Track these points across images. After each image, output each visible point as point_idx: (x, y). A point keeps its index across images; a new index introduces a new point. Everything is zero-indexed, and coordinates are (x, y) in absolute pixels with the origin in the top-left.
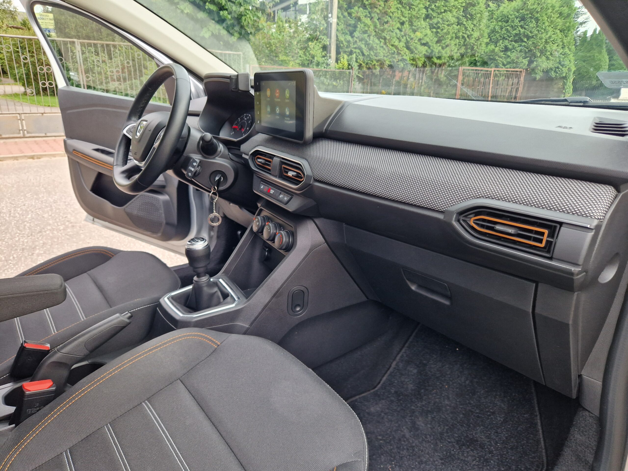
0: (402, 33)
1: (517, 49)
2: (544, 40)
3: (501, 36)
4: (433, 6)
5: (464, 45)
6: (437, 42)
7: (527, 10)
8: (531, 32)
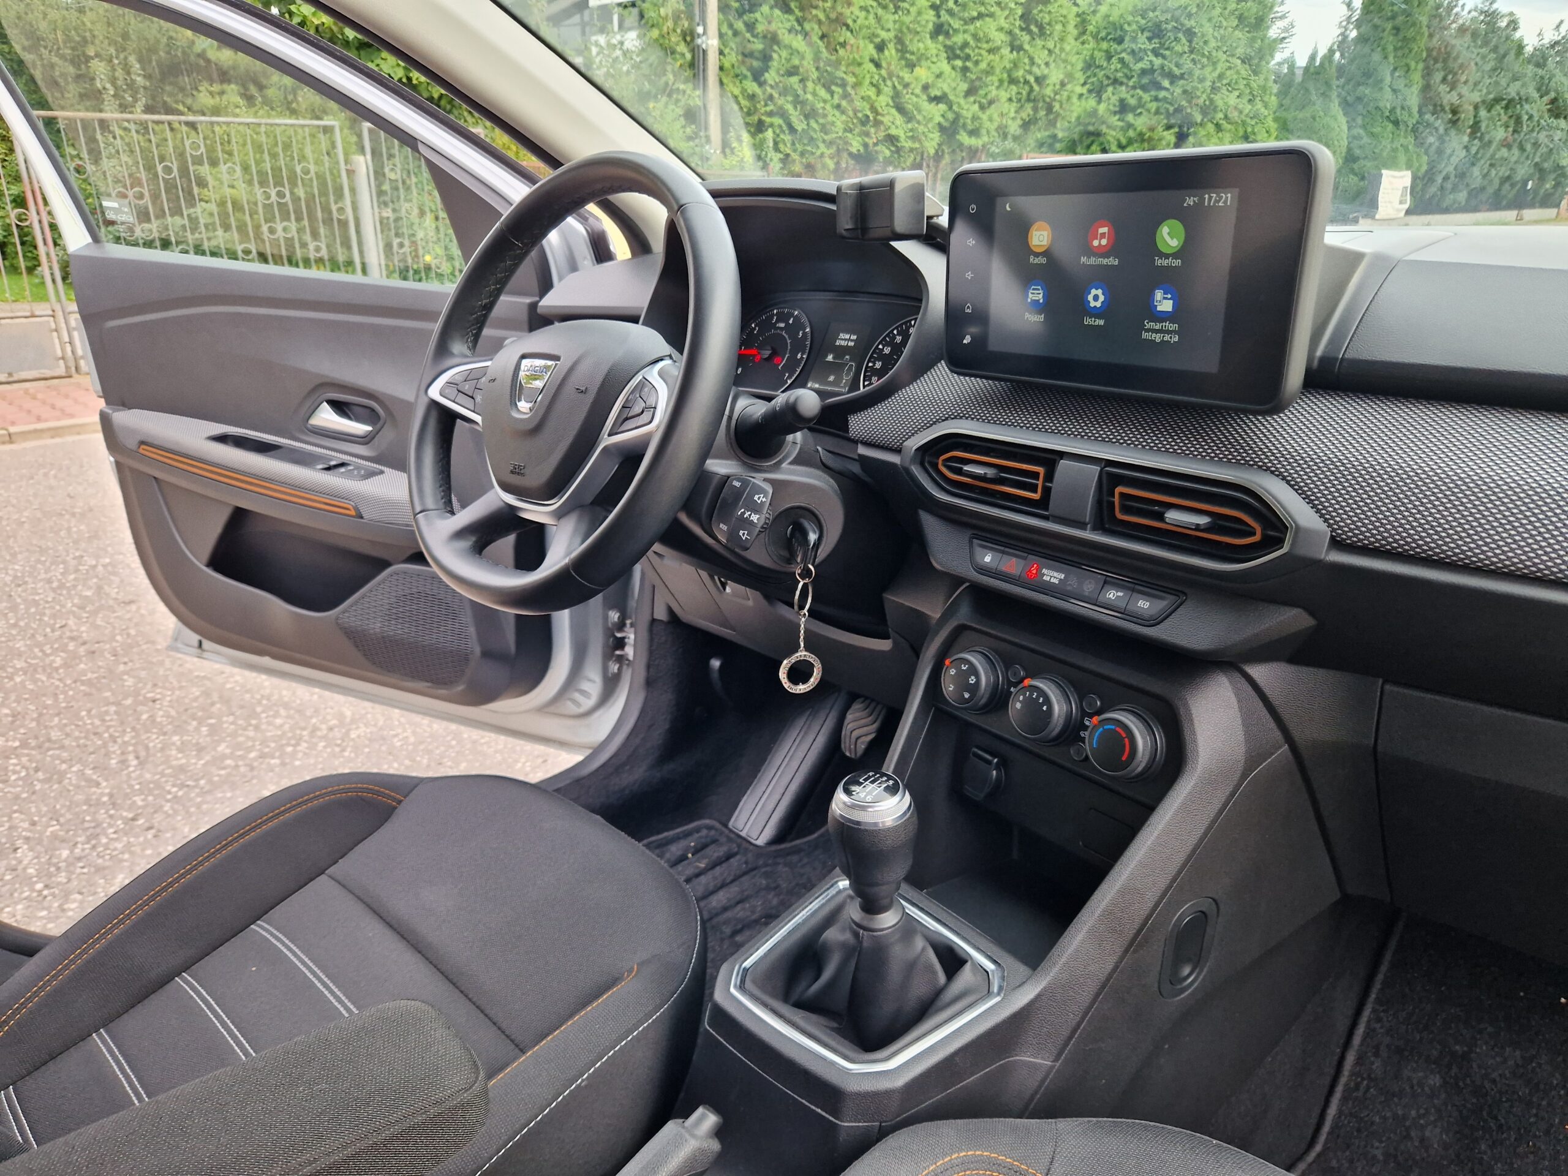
0: (883, 72)
1: (1149, 105)
2: (1208, 84)
3: (1108, 78)
5: (1030, 101)
6: (970, 92)
7: (1165, 11)
8: (1177, 65)
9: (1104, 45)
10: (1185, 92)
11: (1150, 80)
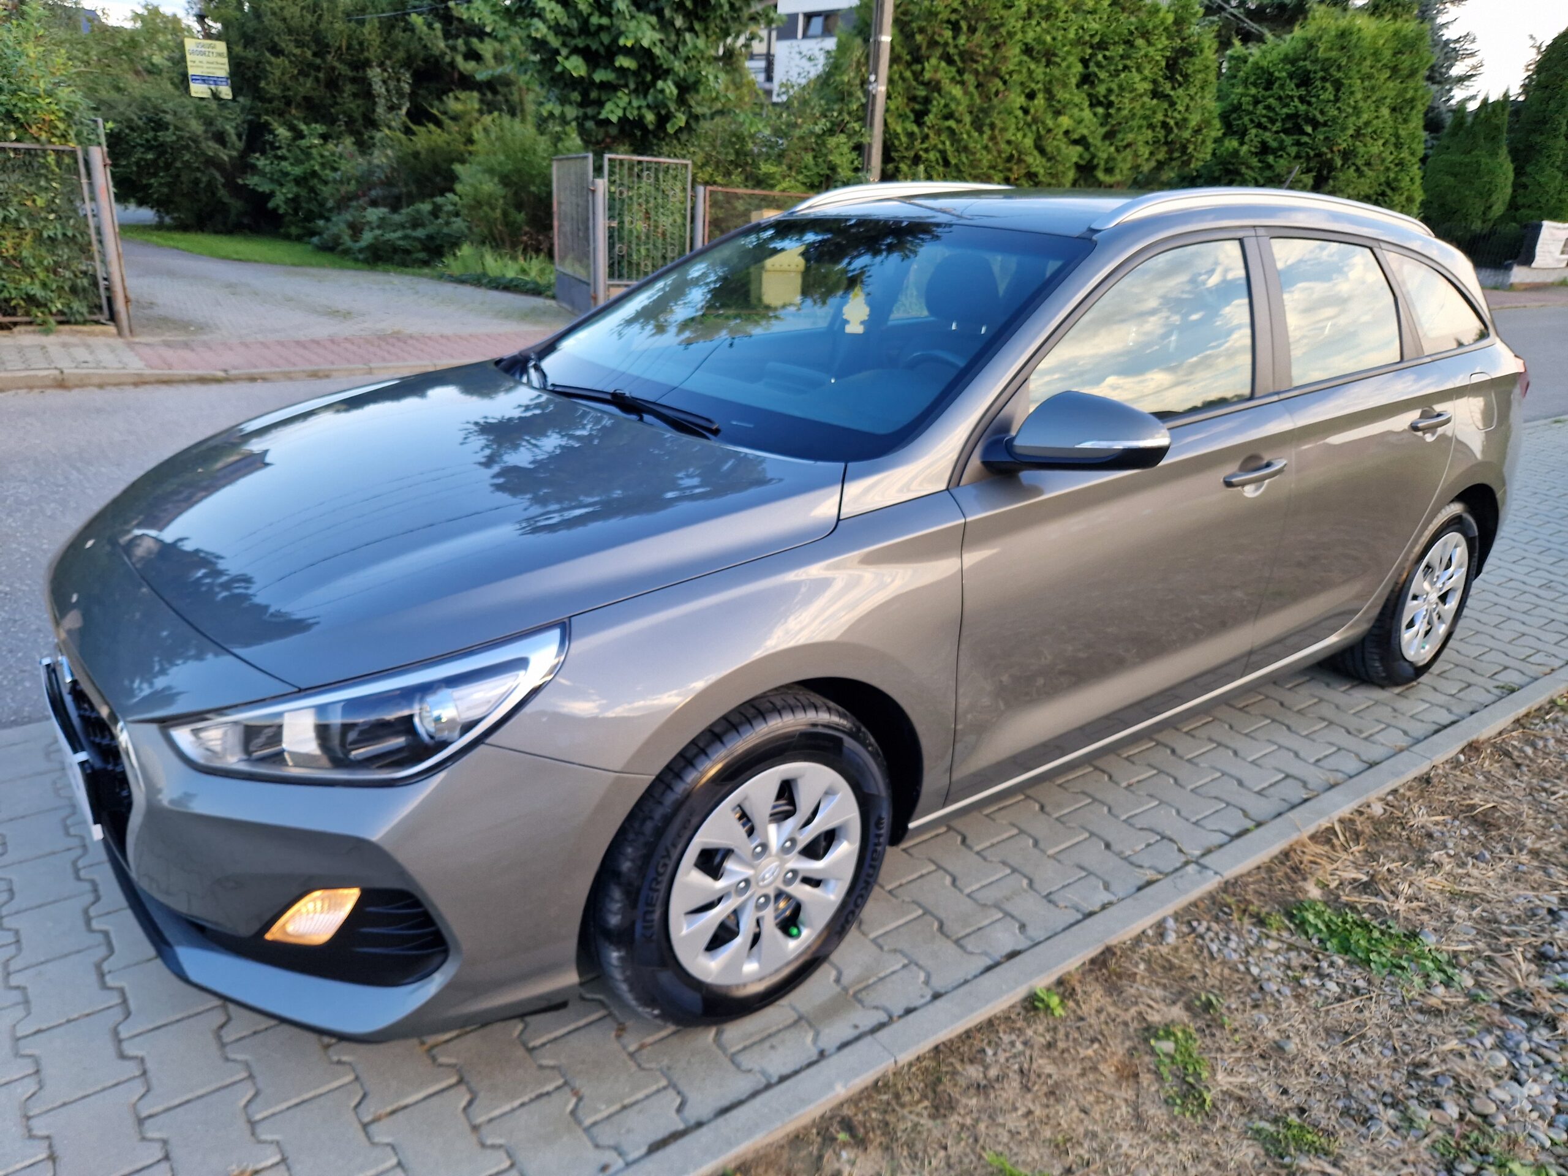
0: (1029, 118)
1: (1290, 149)
2: (1351, 131)
4: (1100, 57)
5: (1166, 143)
6: (1107, 136)
7: (1315, 61)
8: (1322, 112)
9: (1253, 91)
10: (1326, 138)
11: (1294, 125)
